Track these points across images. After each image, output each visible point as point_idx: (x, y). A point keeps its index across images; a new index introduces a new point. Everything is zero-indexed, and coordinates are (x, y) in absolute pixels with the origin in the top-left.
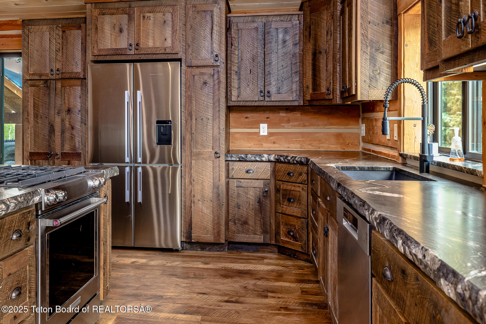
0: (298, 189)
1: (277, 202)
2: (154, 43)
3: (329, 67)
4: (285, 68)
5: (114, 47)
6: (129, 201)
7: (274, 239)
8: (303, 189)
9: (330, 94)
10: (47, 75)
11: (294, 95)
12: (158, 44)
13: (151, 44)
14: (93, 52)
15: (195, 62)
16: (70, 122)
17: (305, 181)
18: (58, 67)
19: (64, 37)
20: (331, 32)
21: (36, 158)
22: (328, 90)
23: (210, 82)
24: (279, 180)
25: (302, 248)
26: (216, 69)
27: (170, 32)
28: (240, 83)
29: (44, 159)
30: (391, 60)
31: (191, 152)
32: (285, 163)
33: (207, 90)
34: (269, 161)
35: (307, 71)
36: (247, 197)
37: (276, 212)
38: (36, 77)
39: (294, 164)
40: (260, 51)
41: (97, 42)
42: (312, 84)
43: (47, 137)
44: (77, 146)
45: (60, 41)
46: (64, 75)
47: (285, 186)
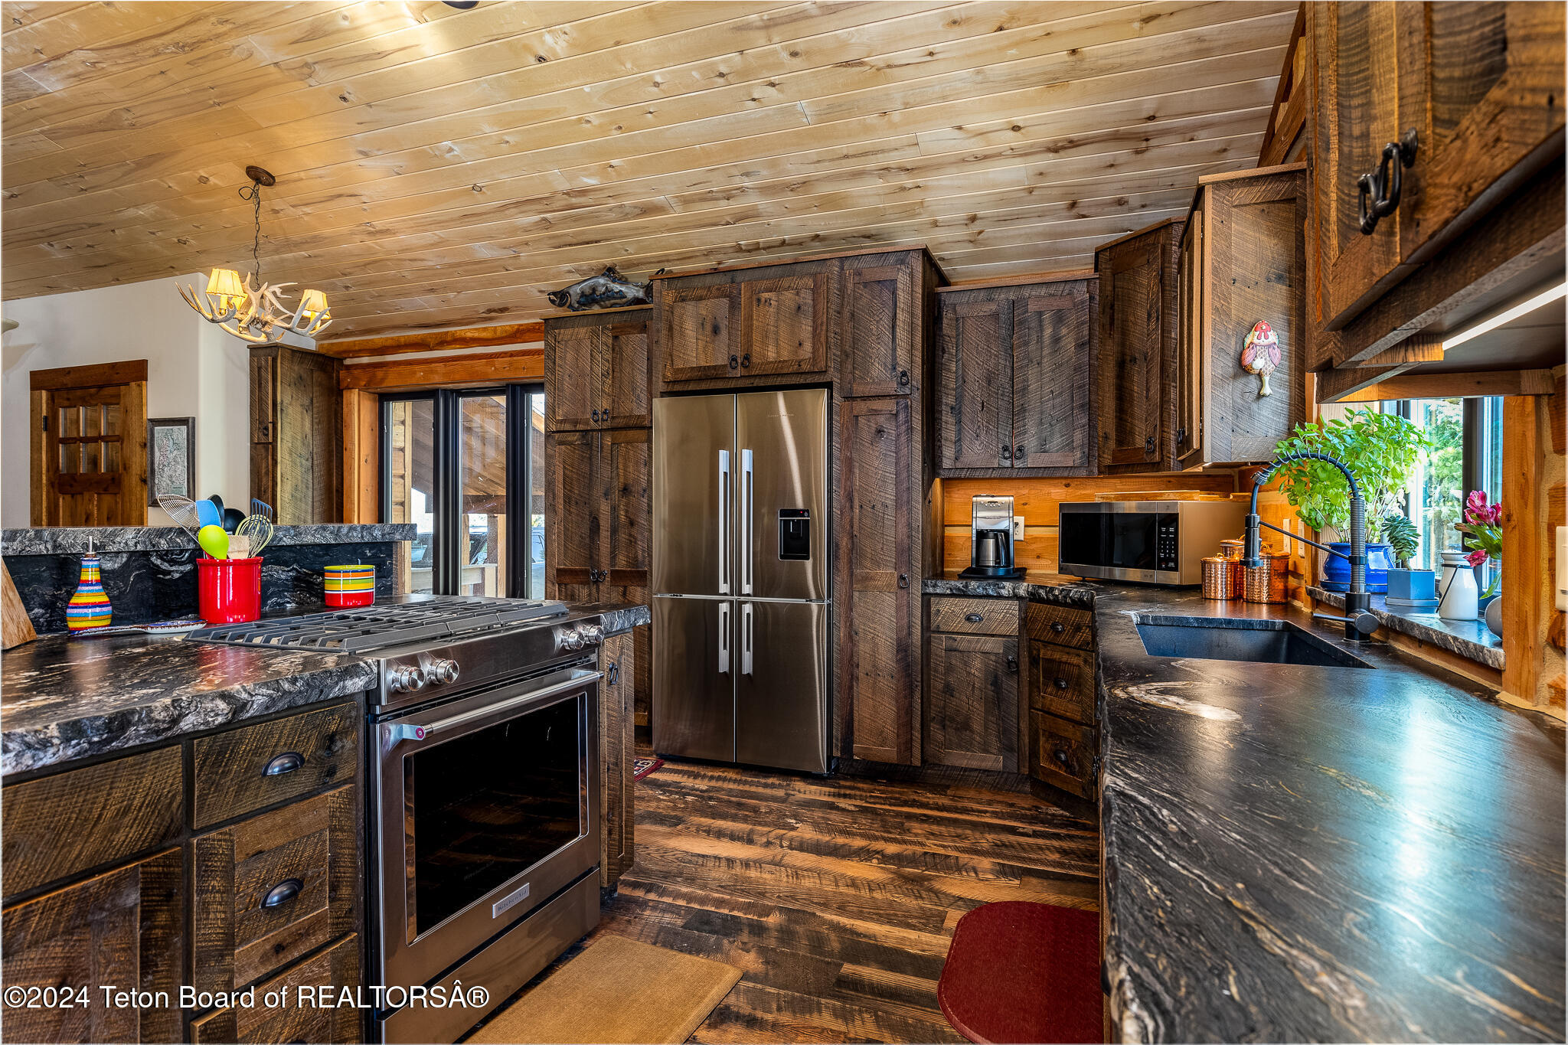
0: (1075, 660)
1: (1033, 684)
2: (778, 353)
3: (1152, 392)
4: (1057, 395)
5: (703, 364)
6: (727, 669)
7: (1027, 765)
8: (1086, 661)
9: (1154, 451)
10: (587, 423)
11: (1078, 454)
12: (785, 355)
13: (771, 355)
14: (664, 376)
15: (859, 389)
16: (627, 511)
17: (1088, 644)
18: (606, 406)
19: (617, 349)
20: (1157, 311)
21: (567, 580)
22: (1149, 442)
23: (890, 428)
24: (1035, 640)
25: (1084, 789)
26: (902, 402)
27: (810, 329)
28: (960, 430)
29: (582, 583)
30: (1290, 367)
31: (852, 575)
32: (1047, 602)
33: (884, 446)
34: (1016, 597)
35: (1106, 402)
36: (969, 673)
37: (1031, 707)
38: (568, 427)
39: (1065, 605)
40: (1003, 362)
41: (671, 355)
42: (1117, 430)
43: (587, 541)
44: (640, 557)
45: (609, 356)
46: (617, 421)
47: (1049, 653)
